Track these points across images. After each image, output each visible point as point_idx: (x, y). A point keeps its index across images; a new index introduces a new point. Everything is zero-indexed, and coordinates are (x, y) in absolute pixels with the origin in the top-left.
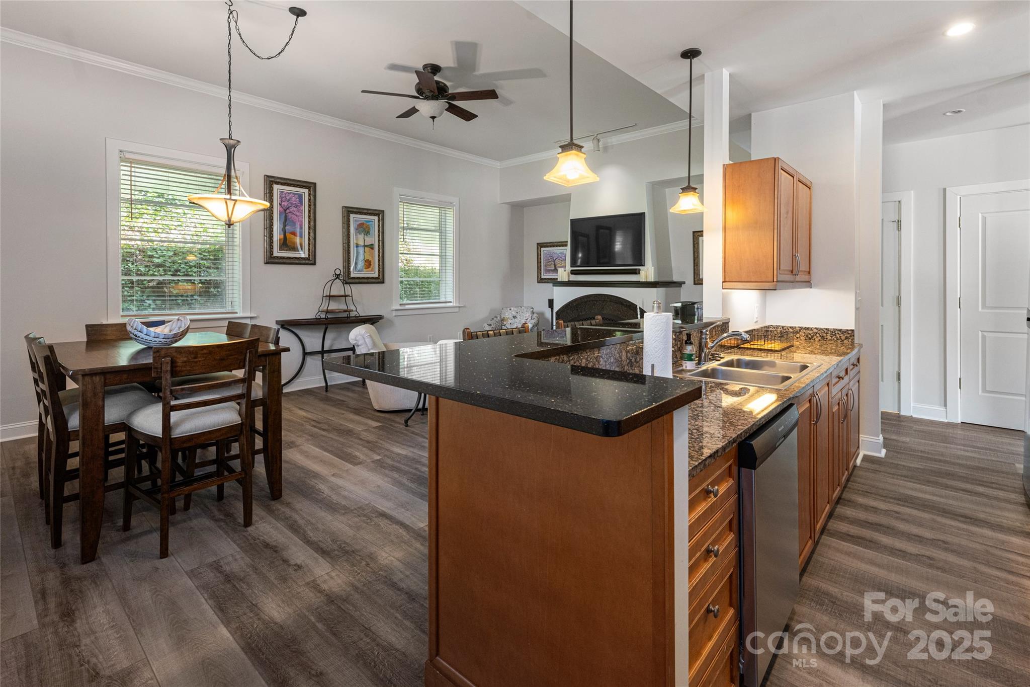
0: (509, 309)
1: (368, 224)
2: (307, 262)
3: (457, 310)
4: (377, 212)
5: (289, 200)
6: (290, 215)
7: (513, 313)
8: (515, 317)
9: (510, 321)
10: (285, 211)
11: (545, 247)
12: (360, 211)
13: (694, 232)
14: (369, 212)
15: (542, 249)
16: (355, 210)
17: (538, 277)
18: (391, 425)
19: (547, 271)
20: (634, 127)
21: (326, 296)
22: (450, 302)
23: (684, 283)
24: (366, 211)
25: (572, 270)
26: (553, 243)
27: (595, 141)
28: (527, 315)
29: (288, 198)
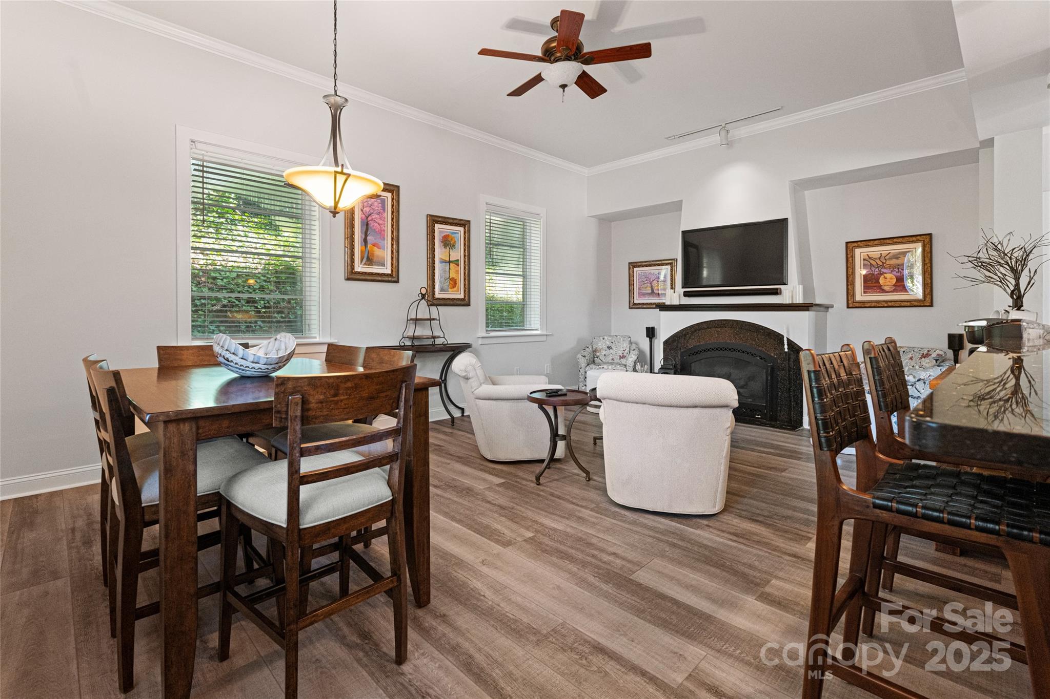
0: (601, 338)
1: (453, 236)
2: (390, 279)
3: (544, 338)
4: (463, 222)
5: (371, 205)
6: (372, 224)
7: (608, 343)
8: (609, 348)
9: (604, 353)
10: (367, 218)
11: (639, 266)
12: (445, 221)
13: (847, 243)
14: (455, 222)
15: (635, 269)
16: (440, 219)
17: (630, 302)
18: (516, 482)
19: (642, 295)
20: (777, 111)
21: (411, 319)
22: (537, 330)
23: (832, 306)
24: (451, 221)
25: (684, 292)
26: (650, 261)
27: (723, 133)
28: (625, 345)
29: (370, 203)
